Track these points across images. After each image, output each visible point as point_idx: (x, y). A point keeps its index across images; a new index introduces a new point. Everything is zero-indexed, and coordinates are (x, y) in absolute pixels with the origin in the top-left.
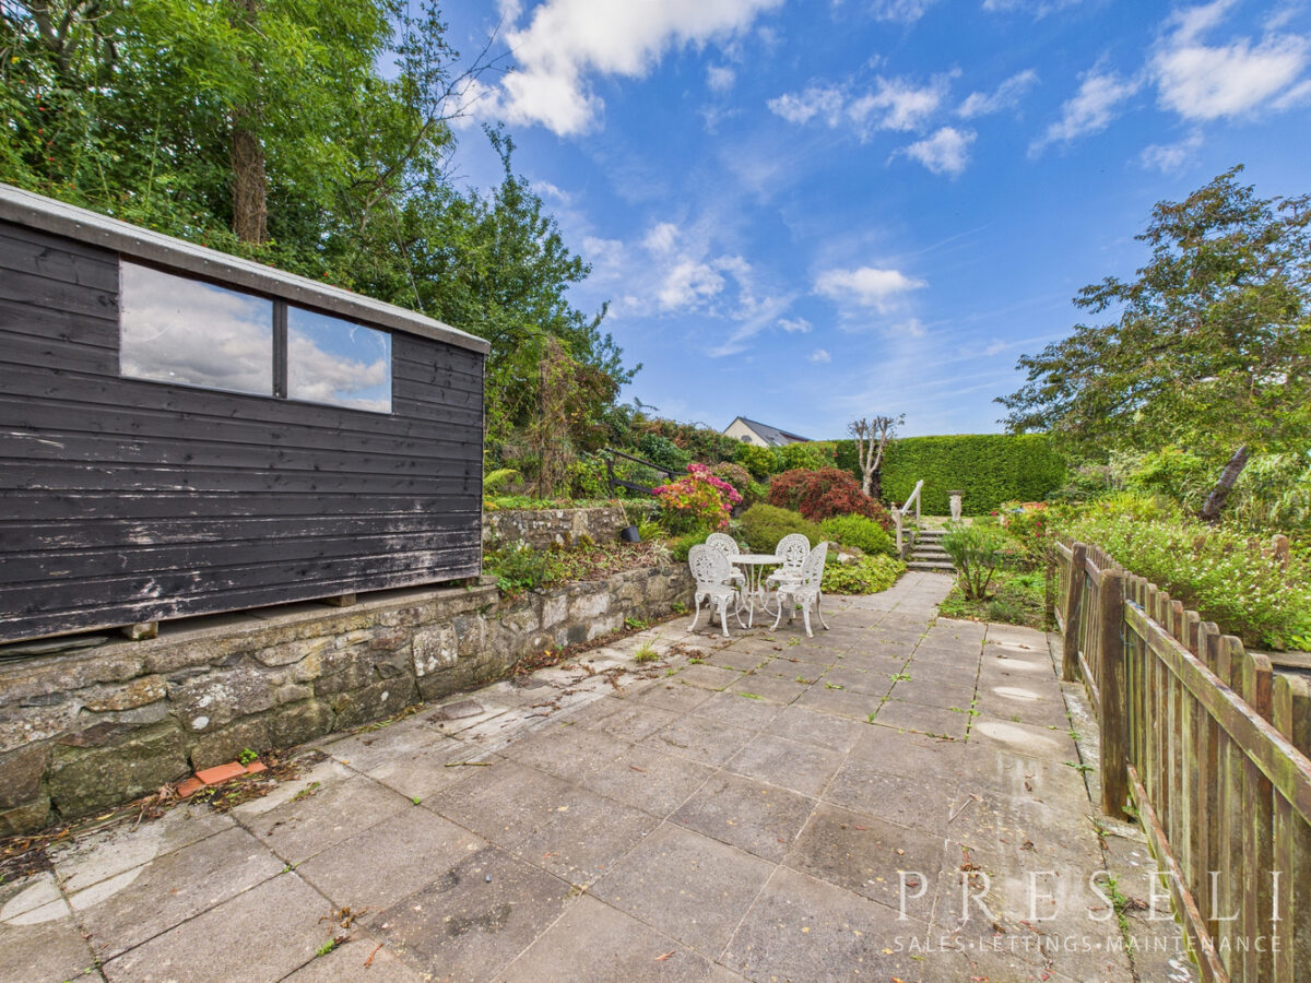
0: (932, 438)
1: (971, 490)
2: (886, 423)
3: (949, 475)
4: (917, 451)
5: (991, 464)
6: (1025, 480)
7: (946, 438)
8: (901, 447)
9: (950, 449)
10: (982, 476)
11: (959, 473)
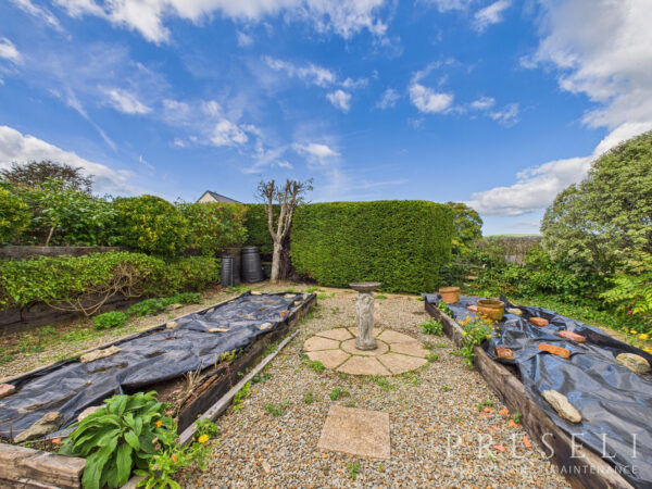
0: (337, 203)
1: (375, 263)
2: (296, 187)
3: (353, 244)
4: (322, 216)
5: (396, 233)
6: (430, 253)
7: (351, 205)
8: (308, 213)
9: (355, 215)
10: (386, 246)
11: (363, 243)
